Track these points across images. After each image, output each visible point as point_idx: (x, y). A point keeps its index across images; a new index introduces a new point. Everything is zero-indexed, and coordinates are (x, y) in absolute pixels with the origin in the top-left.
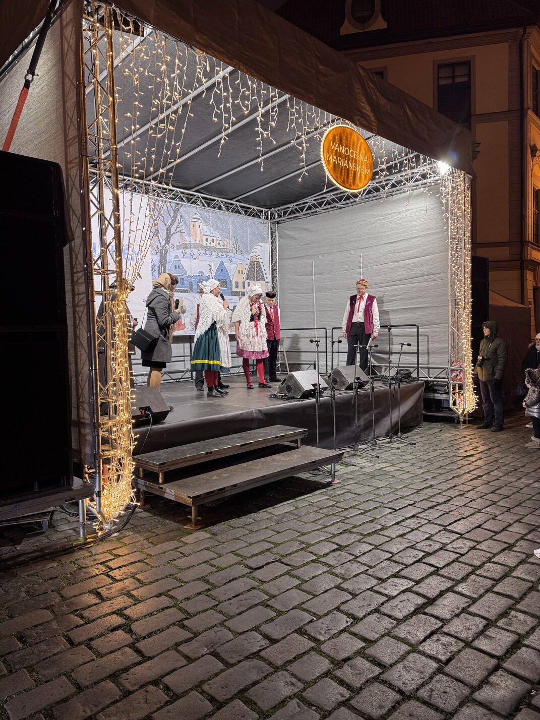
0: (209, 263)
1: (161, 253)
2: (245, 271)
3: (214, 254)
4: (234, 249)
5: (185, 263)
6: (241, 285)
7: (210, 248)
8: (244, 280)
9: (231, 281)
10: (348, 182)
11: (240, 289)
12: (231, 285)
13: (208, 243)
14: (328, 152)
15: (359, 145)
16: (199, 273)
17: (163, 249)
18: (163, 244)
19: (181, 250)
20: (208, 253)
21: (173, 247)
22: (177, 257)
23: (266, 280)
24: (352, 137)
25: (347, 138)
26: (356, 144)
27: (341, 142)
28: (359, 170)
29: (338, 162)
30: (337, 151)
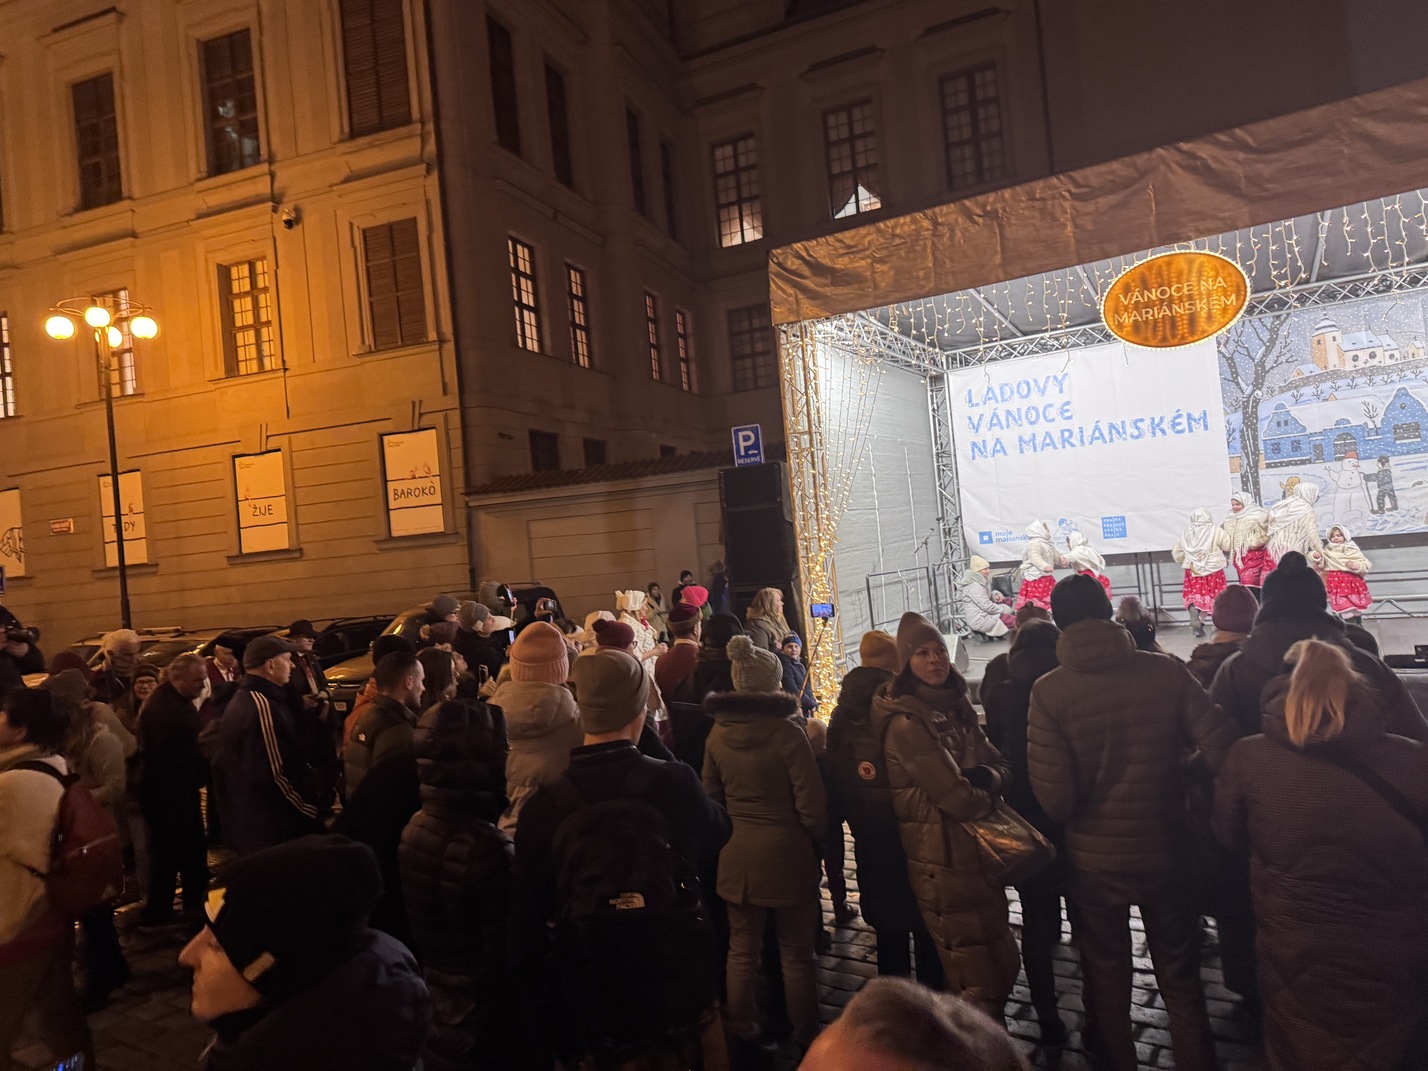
0: (1363, 399)
1: (1245, 407)
3: (1377, 379)
5: (1300, 412)
7: (1367, 372)
10: (1174, 336)
13: (1359, 363)
14: (1117, 312)
15: (1195, 270)
16: (1338, 423)
17: (1248, 401)
18: (1247, 392)
19: (1290, 393)
20: (1360, 381)
21: (1271, 391)
22: (1280, 406)
24: (1174, 266)
25: (1159, 274)
26: (1185, 272)
27: (1145, 286)
28: (1204, 306)
29: (1144, 316)
30: (1137, 303)
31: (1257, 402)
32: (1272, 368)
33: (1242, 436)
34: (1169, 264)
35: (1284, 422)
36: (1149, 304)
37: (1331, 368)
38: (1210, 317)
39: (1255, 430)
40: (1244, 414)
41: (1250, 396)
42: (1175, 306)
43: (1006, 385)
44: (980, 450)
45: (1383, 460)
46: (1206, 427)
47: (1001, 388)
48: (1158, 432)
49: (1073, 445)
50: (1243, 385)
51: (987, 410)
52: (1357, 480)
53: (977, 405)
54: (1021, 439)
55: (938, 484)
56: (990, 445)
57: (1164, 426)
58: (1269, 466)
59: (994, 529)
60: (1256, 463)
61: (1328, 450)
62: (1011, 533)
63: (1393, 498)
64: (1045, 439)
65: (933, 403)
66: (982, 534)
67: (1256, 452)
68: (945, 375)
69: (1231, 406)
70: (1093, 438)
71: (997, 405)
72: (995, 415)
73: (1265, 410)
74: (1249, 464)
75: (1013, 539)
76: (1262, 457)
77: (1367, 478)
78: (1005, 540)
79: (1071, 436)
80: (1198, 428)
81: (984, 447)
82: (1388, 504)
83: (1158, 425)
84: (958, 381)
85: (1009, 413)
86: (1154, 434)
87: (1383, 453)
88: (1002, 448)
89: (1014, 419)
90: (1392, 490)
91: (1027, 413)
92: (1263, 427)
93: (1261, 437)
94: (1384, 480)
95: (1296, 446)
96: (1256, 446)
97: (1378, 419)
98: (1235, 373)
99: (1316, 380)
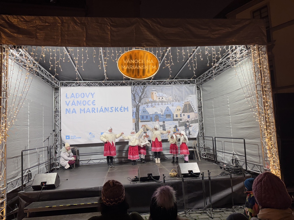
0: (160, 108)
1: (137, 107)
2: (182, 109)
3: (163, 104)
4: (174, 100)
5: (147, 109)
8: (181, 113)
9: (173, 114)
10: (138, 75)
11: (179, 117)
12: (173, 116)
13: (160, 99)
14: (122, 65)
15: (145, 56)
16: (155, 113)
17: (137, 105)
18: (137, 103)
19: (146, 105)
20: (160, 103)
21: (142, 104)
22: (144, 107)
23: (195, 112)
24: (140, 54)
25: (135, 55)
26: (143, 56)
27: (131, 58)
28: (147, 68)
29: (130, 68)
30: (128, 63)
31: (139, 106)
32: (143, 98)
33: (136, 114)
34: (138, 53)
35: (145, 111)
36: (132, 64)
37: (154, 100)
38: (149, 71)
39: (138, 113)
41: (138, 104)
42: (139, 66)
43: (78, 93)
44: (68, 111)
45: (164, 122)
46: (128, 111)
47: (76, 94)
48: (117, 111)
49: (95, 112)
50: (136, 101)
51: (71, 100)
53: (69, 98)
54: (81, 109)
55: (54, 120)
56: (71, 110)
57: (118, 109)
58: (141, 122)
59: (70, 135)
60: (138, 120)
61: (153, 119)
62: (75, 136)
64: (87, 110)
65: (55, 96)
66: (67, 136)
67: (138, 118)
68: (60, 88)
69: (134, 106)
70: (100, 111)
71: (74, 99)
72: (73, 101)
73: (141, 108)
74: (137, 121)
75: (76, 138)
76: (140, 119)
77: (161, 126)
78: (73, 138)
79: (95, 110)
80: (126, 111)
81: (70, 111)
83: (117, 109)
84: (63, 90)
85: (78, 101)
87: (164, 120)
88: (75, 111)
89: (79, 103)
90: (165, 129)
91: (83, 102)
92: (140, 112)
93: (140, 114)
94: (164, 127)
95: (147, 117)
96: (139, 116)
97: (163, 113)
98: (135, 99)
99: (151, 102)
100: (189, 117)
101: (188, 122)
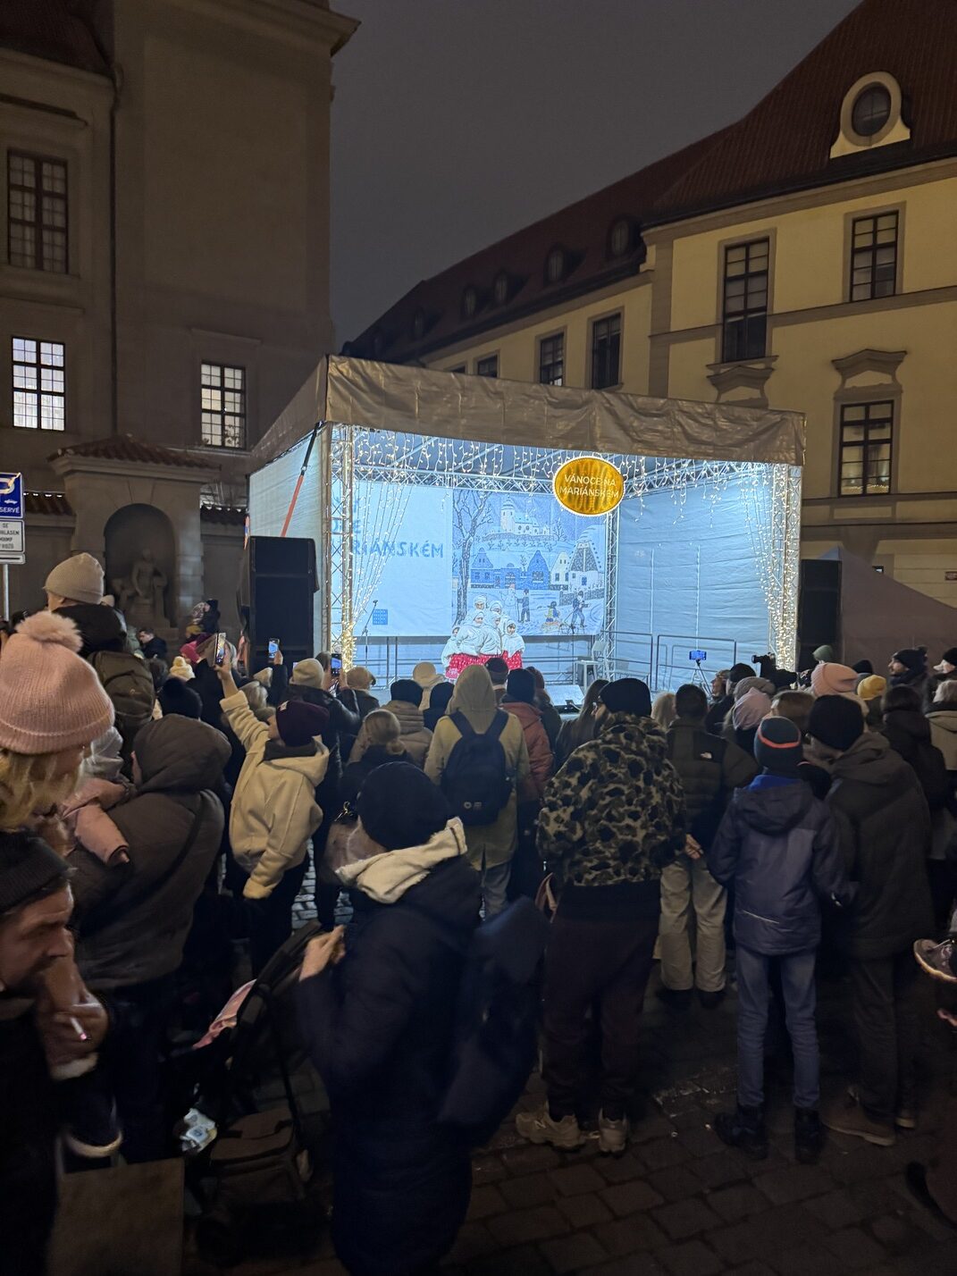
0: (520, 554)
1: (464, 546)
2: (570, 561)
3: (528, 542)
4: (556, 536)
5: (491, 555)
6: (562, 577)
7: (524, 537)
8: (567, 571)
9: (550, 573)
10: (587, 508)
11: (562, 581)
12: (550, 577)
13: (521, 531)
14: (561, 485)
15: (602, 471)
16: (508, 565)
17: (466, 543)
18: (466, 537)
19: (486, 543)
20: (521, 542)
21: (478, 539)
22: (482, 549)
23: (599, 569)
24: (594, 466)
25: (586, 468)
26: (598, 471)
27: (578, 473)
28: (604, 495)
30: (573, 482)
31: (470, 544)
32: (480, 524)
33: (461, 565)
34: (592, 464)
35: (483, 560)
36: (578, 485)
37: (507, 531)
38: (605, 501)
39: (468, 562)
40: (463, 550)
41: (467, 540)
42: (590, 490)
45: (527, 591)
46: (442, 556)
48: (414, 554)
50: (464, 531)
52: (514, 602)
57: (418, 550)
58: (473, 586)
60: (466, 583)
61: (502, 581)
63: (528, 614)
67: (467, 576)
69: (456, 544)
73: (474, 551)
74: (462, 583)
76: (469, 580)
77: (519, 601)
80: (437, 556)
82: (526, 618)
83: (415, 549)
86: (411, 554)
90: (529, 609)
92: (471, 560)
93: (470, 568)
94: (525, 602)
95: (487, 575)
96: (467, 572)
97: (526, 567)
98: (460, 523)
99: (500, 536)
100: (584, 581)
101: (581, 594)
